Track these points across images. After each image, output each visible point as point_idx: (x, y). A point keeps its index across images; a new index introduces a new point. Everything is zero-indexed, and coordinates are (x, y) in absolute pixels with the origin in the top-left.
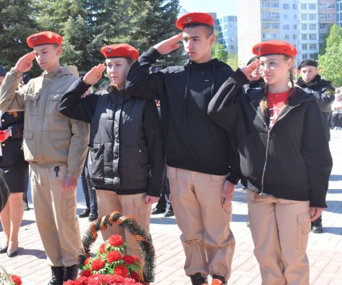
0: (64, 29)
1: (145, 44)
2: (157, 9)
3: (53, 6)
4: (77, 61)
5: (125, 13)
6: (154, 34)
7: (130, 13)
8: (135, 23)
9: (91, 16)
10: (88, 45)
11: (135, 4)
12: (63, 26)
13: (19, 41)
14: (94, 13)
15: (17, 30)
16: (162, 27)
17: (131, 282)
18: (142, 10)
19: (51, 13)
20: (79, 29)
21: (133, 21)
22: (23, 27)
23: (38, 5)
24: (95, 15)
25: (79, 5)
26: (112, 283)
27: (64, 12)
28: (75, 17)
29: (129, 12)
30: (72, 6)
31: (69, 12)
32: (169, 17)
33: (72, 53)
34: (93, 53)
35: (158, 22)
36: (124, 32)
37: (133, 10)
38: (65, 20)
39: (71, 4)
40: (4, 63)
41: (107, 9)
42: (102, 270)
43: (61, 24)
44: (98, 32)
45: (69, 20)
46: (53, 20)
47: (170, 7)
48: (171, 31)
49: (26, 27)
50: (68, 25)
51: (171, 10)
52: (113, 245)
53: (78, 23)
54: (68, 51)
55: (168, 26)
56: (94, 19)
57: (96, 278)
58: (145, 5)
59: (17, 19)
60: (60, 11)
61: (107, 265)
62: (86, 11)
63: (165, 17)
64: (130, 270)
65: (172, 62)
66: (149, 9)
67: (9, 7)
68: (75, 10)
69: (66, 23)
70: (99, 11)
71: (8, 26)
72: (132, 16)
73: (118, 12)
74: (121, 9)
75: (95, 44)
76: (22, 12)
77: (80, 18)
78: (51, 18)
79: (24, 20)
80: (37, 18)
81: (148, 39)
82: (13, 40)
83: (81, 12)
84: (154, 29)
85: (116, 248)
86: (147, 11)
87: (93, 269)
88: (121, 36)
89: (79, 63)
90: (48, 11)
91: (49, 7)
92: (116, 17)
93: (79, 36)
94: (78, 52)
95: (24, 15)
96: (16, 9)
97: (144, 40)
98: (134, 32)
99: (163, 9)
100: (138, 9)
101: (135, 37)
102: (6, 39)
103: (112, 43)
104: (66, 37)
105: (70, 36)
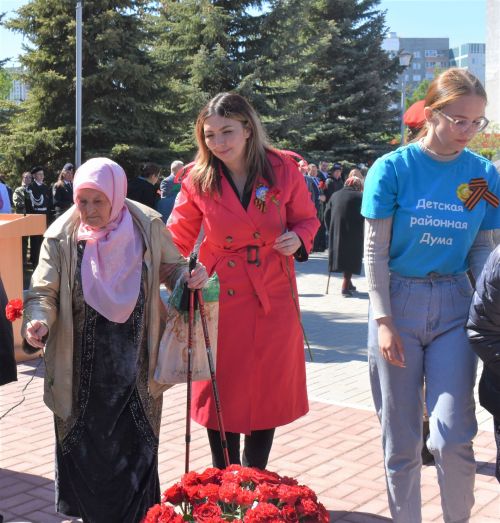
0: (191, 66)
1: (324, 91)
2: (347, 33)
3: (176, 29)
5: (292, 40)
6: (341, 74)
7: (302, 40)
8: (309, 57)
9: (238, 44)
11: (311, 25)
12: (191, 62)
13: (121, 85)
14: (241, 39)
15: (119, 68)
16: (354, 63)
18: (322, 35)
19: (173, 39)
20: (217, 66)
21: (304, 53)
22: (129, 62)
23: (153, 27)
24: (243, 44)
25: (217, 27)
27: (192, 39)
28: (210, 47)
29: (300, 38)
30: (207, 28)
31: (201, 39)
32: (366, 45)
35: (347, 55)
36: (291, 71)
37: (306, 34)
38: (194, 51)
39: (204, 26)
41: (264, 34)
43: (188, 58)
44: (247, 71)
45: (201, 52)
46: (175, 52)
47: (369, 30)
48: (370, 70)
49: (132, 63)
50: (198, 59)
51: (371, 34)
53: (216, 56)
54: (198, 101)
55: (365, 62)
56: (241, 50)
58: (326, 26)
59: (119, 50)
60: (186, 37)
62: (228, 36)
63: (360, 46)
65: (370, 121)
66: (333, 33)
67: (109, 31)
68: (211, 36)
69: (196, 57)
70: (251, 37)
71: (104, 61)
72: (304, 46)
73: (282, 39)
74: (286, 34)
75: (241, 92)
76: (127, 39)
77: (218, 49)
78: (173, 48)
79: (129, 52)
80: (150, 49)
81: (330, 83)
82: (111, 83)
83: (220, 40)
84: (339, 67)
86: (330, 36)
88: (285, 78)
90: (168, 38)
91: (170, 31)
92: (278, 47)
93: (216, 77)
95: (131, 44)
96: (118, 34)
97: (324, 84)
98: (306, 71)
99: (357, 32)
100: (314, 34)
101: (308, 79)
102: (101, 82)
103: (270, 89)
104: (195, 79)
105: (201, 78)
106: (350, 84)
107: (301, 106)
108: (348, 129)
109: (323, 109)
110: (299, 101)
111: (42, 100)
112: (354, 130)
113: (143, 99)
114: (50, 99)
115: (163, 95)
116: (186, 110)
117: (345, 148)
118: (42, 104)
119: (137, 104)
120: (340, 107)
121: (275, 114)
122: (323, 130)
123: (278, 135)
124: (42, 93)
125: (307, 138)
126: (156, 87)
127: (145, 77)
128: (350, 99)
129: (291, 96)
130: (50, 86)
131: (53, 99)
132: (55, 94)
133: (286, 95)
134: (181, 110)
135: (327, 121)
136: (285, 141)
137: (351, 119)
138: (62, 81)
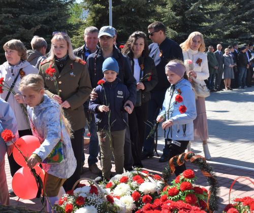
1: (234, 9)
4: (178, 24)
10: (187, 12)
15: (131, 1)
17: (197, 210)
26: (181, 209)
33: (173, 18)
34: (191, 18)
36: (217, 0)
40: (120, 27)
42: (176, 197)
44: (195, 1)
52: (185, 177)
54: (170, 16)
57: (169, 204)
61: (180, 193)
64: (199, 198)
75: (192, 10)
81: (237, 5)
82: (128, 9)
85: (188, 180)
87: (169, 195)
88: (214, 3)
89: (179, 26)
93: (179, 4)
94: (178, 17)
97: (234, 6)
98: (225, 0)
101: (226, 4)
102: (122, 8)
103: (206, 9)
104: (169, 6)
105: (172, 5)
106: (247, 6)
107: (222, 17)
108: (247, 28)
109: (233, 18)
110: (221, 15)
111: (94, 18)
112: (250, 28)
113: (143, 16)
114: (98, 18)
115: (153, 14)
116: (165, 21)
117: (245, 37)
118: (94, 20)
119: (140, 19)
120: (242, 17)
121: (209, 22)
122: (234, 28)
123: (211, 32)
124: (94, 15)
125: (226, 33)
126: (149, 11)
127: (144, 5)
128: (247, 13)
129: (217, 12)
130: (97, 11)
131: (99, 18)
132: (100, 15)
133: (214, 12)
134: (162, 21)
135: (236, 24)
136: (214, 35)
137: (248, 23)
138: (103, 9)
